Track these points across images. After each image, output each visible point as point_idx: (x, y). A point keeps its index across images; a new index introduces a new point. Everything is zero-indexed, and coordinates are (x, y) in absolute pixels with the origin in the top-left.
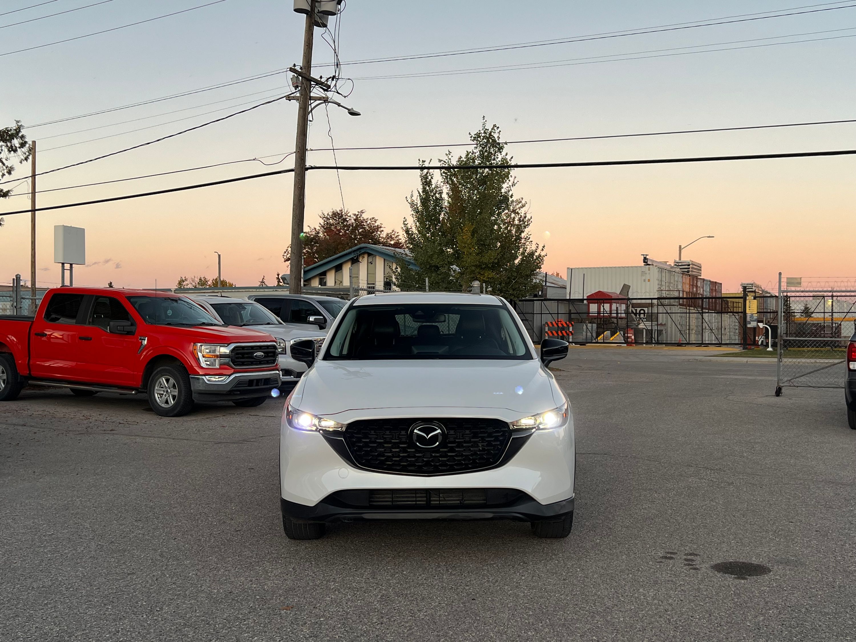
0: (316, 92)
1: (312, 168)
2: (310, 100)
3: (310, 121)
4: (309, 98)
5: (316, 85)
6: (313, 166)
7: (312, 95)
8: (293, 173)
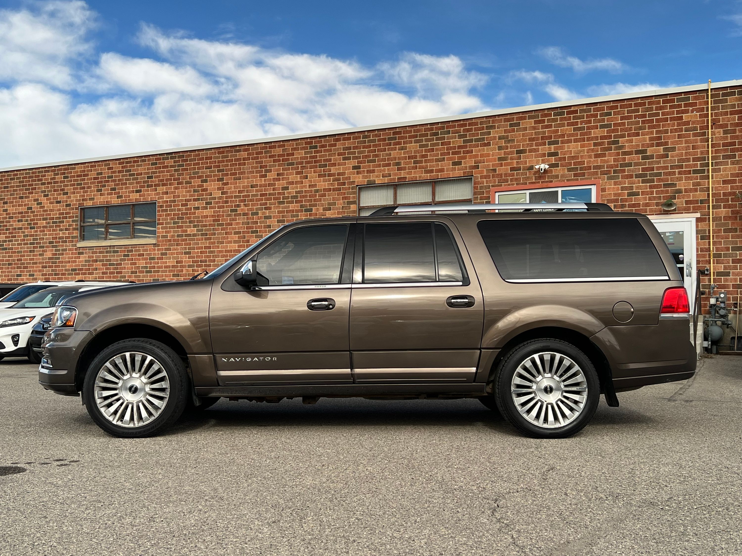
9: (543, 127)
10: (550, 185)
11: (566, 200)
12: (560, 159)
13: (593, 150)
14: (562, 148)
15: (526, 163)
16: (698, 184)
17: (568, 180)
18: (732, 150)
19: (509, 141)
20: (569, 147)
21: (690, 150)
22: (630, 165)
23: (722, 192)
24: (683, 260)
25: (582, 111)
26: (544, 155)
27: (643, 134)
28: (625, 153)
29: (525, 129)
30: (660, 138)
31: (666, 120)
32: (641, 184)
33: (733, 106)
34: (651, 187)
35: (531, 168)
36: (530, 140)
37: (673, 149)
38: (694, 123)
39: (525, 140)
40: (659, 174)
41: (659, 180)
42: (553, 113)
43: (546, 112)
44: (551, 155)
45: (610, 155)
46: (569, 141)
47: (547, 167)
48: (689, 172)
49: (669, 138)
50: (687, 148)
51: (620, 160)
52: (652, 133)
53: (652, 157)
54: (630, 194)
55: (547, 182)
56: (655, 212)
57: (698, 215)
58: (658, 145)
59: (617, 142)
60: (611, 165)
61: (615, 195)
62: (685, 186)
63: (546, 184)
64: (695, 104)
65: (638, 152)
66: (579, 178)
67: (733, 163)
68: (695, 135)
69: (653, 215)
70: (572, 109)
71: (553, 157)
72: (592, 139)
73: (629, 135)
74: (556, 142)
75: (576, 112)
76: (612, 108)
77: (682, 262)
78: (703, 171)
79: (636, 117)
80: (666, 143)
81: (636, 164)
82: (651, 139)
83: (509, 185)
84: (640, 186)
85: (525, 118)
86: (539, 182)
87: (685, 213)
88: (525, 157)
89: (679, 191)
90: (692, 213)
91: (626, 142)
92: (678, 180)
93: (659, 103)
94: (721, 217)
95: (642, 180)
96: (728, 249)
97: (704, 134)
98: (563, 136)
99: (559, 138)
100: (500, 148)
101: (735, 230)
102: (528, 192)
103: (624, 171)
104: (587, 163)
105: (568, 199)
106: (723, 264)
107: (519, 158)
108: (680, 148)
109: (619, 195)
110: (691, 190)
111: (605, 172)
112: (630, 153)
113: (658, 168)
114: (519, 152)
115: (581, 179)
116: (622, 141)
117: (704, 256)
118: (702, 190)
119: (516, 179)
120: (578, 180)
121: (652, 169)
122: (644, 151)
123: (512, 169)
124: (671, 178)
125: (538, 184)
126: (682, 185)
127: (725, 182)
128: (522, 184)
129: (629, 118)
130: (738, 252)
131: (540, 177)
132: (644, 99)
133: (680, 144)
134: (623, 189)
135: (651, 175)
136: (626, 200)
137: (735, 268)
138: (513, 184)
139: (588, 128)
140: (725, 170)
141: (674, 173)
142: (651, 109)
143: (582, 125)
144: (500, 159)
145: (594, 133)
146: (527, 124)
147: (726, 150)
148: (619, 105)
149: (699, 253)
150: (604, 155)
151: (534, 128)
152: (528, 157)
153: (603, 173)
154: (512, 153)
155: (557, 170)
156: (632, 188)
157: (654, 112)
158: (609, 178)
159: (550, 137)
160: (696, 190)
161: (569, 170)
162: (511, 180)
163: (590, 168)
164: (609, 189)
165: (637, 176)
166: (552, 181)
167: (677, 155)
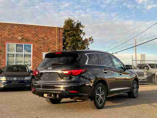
9: (20, 29)
12: (24, 37)
13: (32, 36)
14: (25, 34)
17: (26, 42)
19: (11, 30)
21: (53, 39)
23: (58, 49)
25: (30, 27)
26: (20, 35)
27: (43, 34)
30: (47, 36)
31: (48, 32)
32: (42, 45)
35: (17, 38)
37: (49, 39)
38: (53, 34)
42: (22, 26)
44: (22, 35)
45: (36, 38)
47: (21, 38)
48: (52, 44)
49: (49, 36)
51: (38, 39)
52: (45, 34)
53: (45, 40)
59: (37, 35)
60: (36, 40)
61: (37, 47)
63: (21, 42)
65: (42, 38)
69: (45, 52)
74: (23, 33)
75: (28, 27)
76: (36, 27)
78: (55, 44)
79: (42, 30)
81: (42, 41)
82: (45, 36)
83: (10, 41)
85: (15, 26)
86: (19, 42)
88: (15, 35)
91: (40, 35)
93: (46, 28)
97: (55, 36)
98: (25, 32)
100: (8, 32)
102: (15, 44)
105: (25, 47)
112: (40, 38)
115: (29, 42)
118: (55, 48)
121: (45, 42)
126: (51, 46)
127: (59, 47)
128: (14, 42)
129: (40, 30)
134: (39, 46)
135: (45, 44)
136: (39, 48)
138: (12, 41)
140: (59, 44)
143: (30, 30)
144: (9, 35)
145: (32, 32)
148: (38, 27)
150: (34, 38)
151: (18, 28)
154: (12, 33)
155: (23, 39)
157: (46, 30)
158: (36, 43)
159: (22, 31)
161: (26, 40)
163: (31, 40)
164: (35, 45)
165: (42, 43)
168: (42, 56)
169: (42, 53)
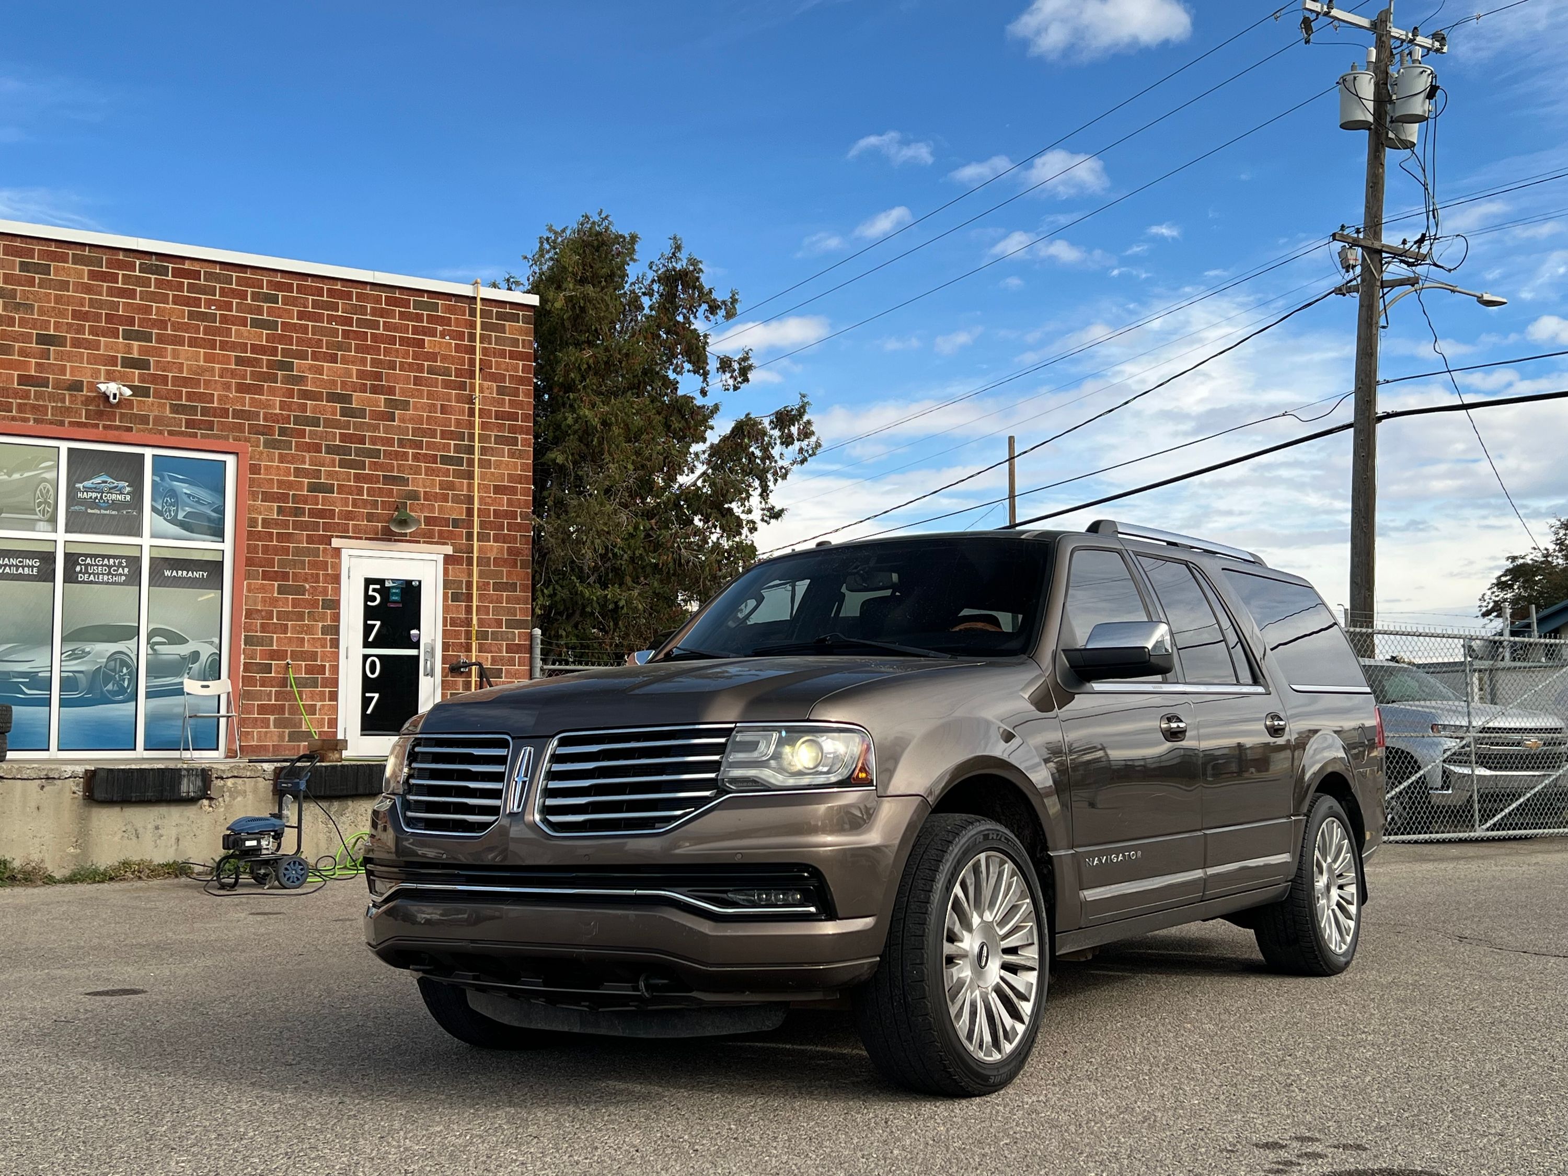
0: (1394, 270)
1: (1389, 416)
2: (1382, 287)
3: (1384, 327)
4: (1379, 284)
5: (1393, 258)
6: (1390, 411)
7: (1386, 277)
8: (1352, 430)
9: (111, 292)
10: (126, 436)
11: (162, 479)
12: (154, 379)
13: (233, 374)
14: (160, 353)
15: (63, 370)
16: (451, 486)
17: (171, 433)
18: (512, 429)
19: (18, 307)
20: (175, 354)
21: (436, 413)
22: (315, 422)
23: (492, 508)
24: (419, 641)
25: (210, 276)
26: (113, 361)
27: (345, 361)
28: (305, 395)
29: (64, 285)
30: (378, 376)
31: (392, 340)
32: (337, 469)
33: (515, 342)
34: (358, 478)
35: (76, 386)
36: (76, 315)
37: (405, 405)
38: (445, 358)
39: (62, 314)
40: (375, 454)
41: (374, 467)
42: (138, 263)
43: (121, 257)
44: (130, 363)
45: (272, 392)
46: (179, 341)
47: (127, 391)
48: (434, 459)
49: (396, 379)
50: (432, 408)
51: (294, 407)
52: (363, 362)
53: (361, 413)
54: (313, 488)
55: (118, 428)
56: (366, 533)
57: (449, 550)
58: (375, 390)
59: (289, 367)
60: (275, 414)
61: (281, 483)
62: (425, 487)
63: (116, 433)
64: (447, 322)
65: (333, 397)
66: (199, 432)
67: (512, 454)
68: (447, 385)
69: (361, 538)
70: (187, 265)
71: (137, 371)
72: (234, 346)
73: (315, 357)
74: (147, 337)
75: (196, 275)
76: (279, 286)
77: (416, 645)
78: (459, 461)
79: (331, 319)
80: (391, 390)
81: (329, 423)
82: (361, 374)
83: (13, 419)
84: (336, 472)
85: (63, 258)
86: (97, 426)
87: (424, 542)
88: (60, 356)
89: (414, 496)
90: (437, 543)
91: (309, 369)
92: (412, 472)
93: (378, 300)
94: (490, 558)
95: (340, 460)
96: (499, 623)
97: (462, 386)
98: (162, 324)
99: (153, 327)
101: (513, 587)
102: (64, 446)
103: (302, 434)
104: (220, 400)
105: (167, 479)
106: (491, 652)
107: (46, 355)
108: (419, 406)
109: (290, 485)
110: (435, 497)
111: (261, 429)
112: (315, 396)
113: (374, 440)
114: (44, 339)
115: (203, 436)
116: (299, 365)
117: (457, 635)
118: (456, 499)
119: (35, 408)
120: (195, 435)
121: (362, 440)
122: (346, 399)
123: (23, 380)
124: (399, 466)
125: (95, 431)
126: (420, 482)
127: (498, 490)
128: (51, 423)
129: (318, 318)
130: (516, 631)
131: (100, 415)
132: (350, 284)
133: (417, 397)
134: (298, 473)
135: (359, 452)
136: (305, 500)
137: (511, 662)
138: (26, 420)
139: (224, 319)
140: (498, 465)
141: (405, 456)
142: (363, 310)
143: (210, 308)
145: (238, 334)
146: (69, 275)
147: (501, 427)
148: (295, 283)
149: (449, 628)
150: (259, 390)
151: (88, 289)
152: (70, 357)
153: (255, 430)
154: (26, 338)
155: (144, 402)
156: (317, 474)
157: (368, 317)
158: (270, 444)
159: (131, 321)
160: (445, 498)
161: (176, 409)
162: (21, 407)
163: (224, 413)
164: (267, 468)
165: (331, 450)
166: (130, 429)
167: (412, 420)
168: (336, 579)
169: (336, 542)
